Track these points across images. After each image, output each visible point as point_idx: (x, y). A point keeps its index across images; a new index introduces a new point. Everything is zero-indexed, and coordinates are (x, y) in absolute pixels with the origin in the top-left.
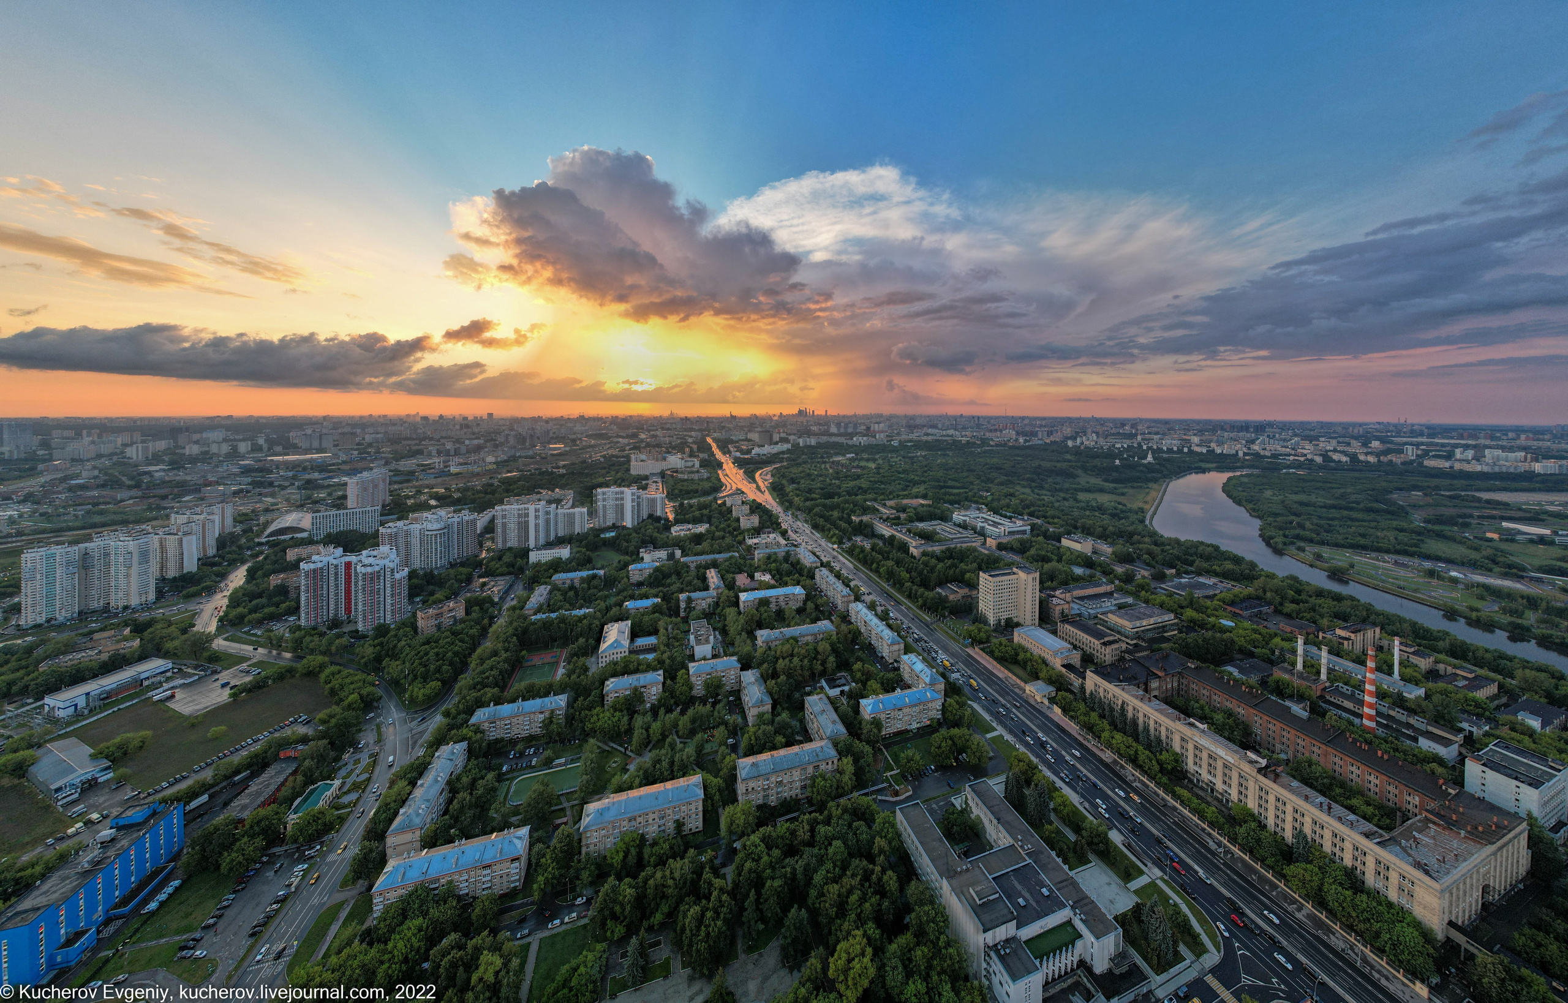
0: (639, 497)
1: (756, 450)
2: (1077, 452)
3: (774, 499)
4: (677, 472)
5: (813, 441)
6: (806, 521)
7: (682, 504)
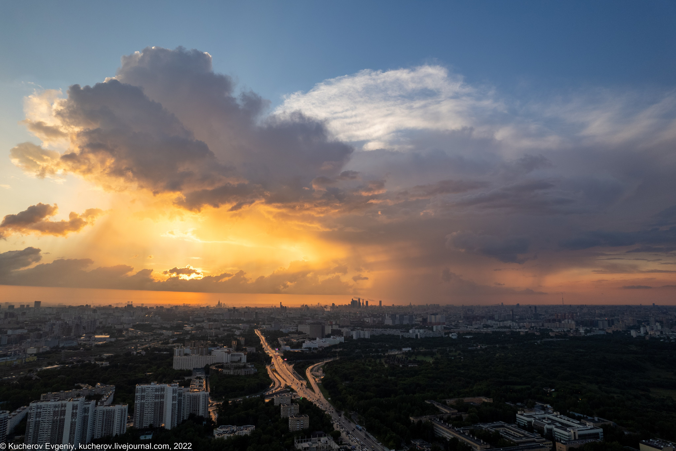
0: (180, 395)
1: (307, 344)
2: (641, 341)
3: (326, 397)
4: (222, 367)
5: (367, 334)
6: (360, 423)
7: (226, 403)
